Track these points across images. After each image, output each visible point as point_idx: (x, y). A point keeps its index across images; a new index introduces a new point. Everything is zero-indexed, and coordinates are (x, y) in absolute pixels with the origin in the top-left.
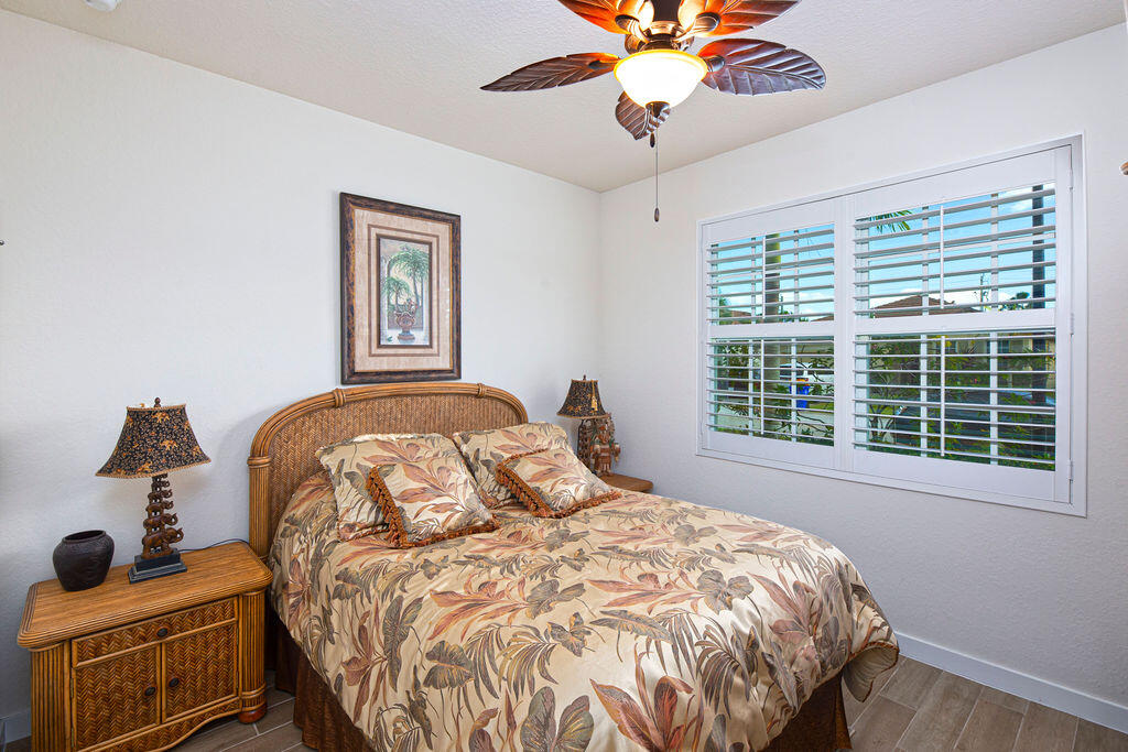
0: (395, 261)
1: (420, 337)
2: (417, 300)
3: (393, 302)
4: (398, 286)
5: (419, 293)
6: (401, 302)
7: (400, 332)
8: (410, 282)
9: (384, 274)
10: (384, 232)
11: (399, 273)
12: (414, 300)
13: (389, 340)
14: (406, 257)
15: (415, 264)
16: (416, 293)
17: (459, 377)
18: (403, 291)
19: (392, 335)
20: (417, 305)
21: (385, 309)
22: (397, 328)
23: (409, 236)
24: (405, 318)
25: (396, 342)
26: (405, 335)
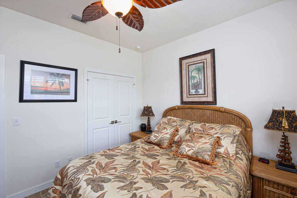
0: (193, 71)
1: (201, 91)
2: (200, 80)
3: (193, 82)
4: (194, 77)
5: (200, 78)
6: (195, 82)
7: (195, 90)
8: (197, 76)
9: (190, 75)
10: (190, 64)
11: (194, 74)
12: (199, 81)
13: (192, 93)
14: (196, 69)
15: (199, 70)
16: (199, 78)
17: (216, 104)
18: (195, 79)
19: (193, 91)
20: (200, 82)
21: (190, 85)
22: (194, 89)
23: (197, 62)
24: (196, 86)
25: (194, 93)
26: (196, 92)
